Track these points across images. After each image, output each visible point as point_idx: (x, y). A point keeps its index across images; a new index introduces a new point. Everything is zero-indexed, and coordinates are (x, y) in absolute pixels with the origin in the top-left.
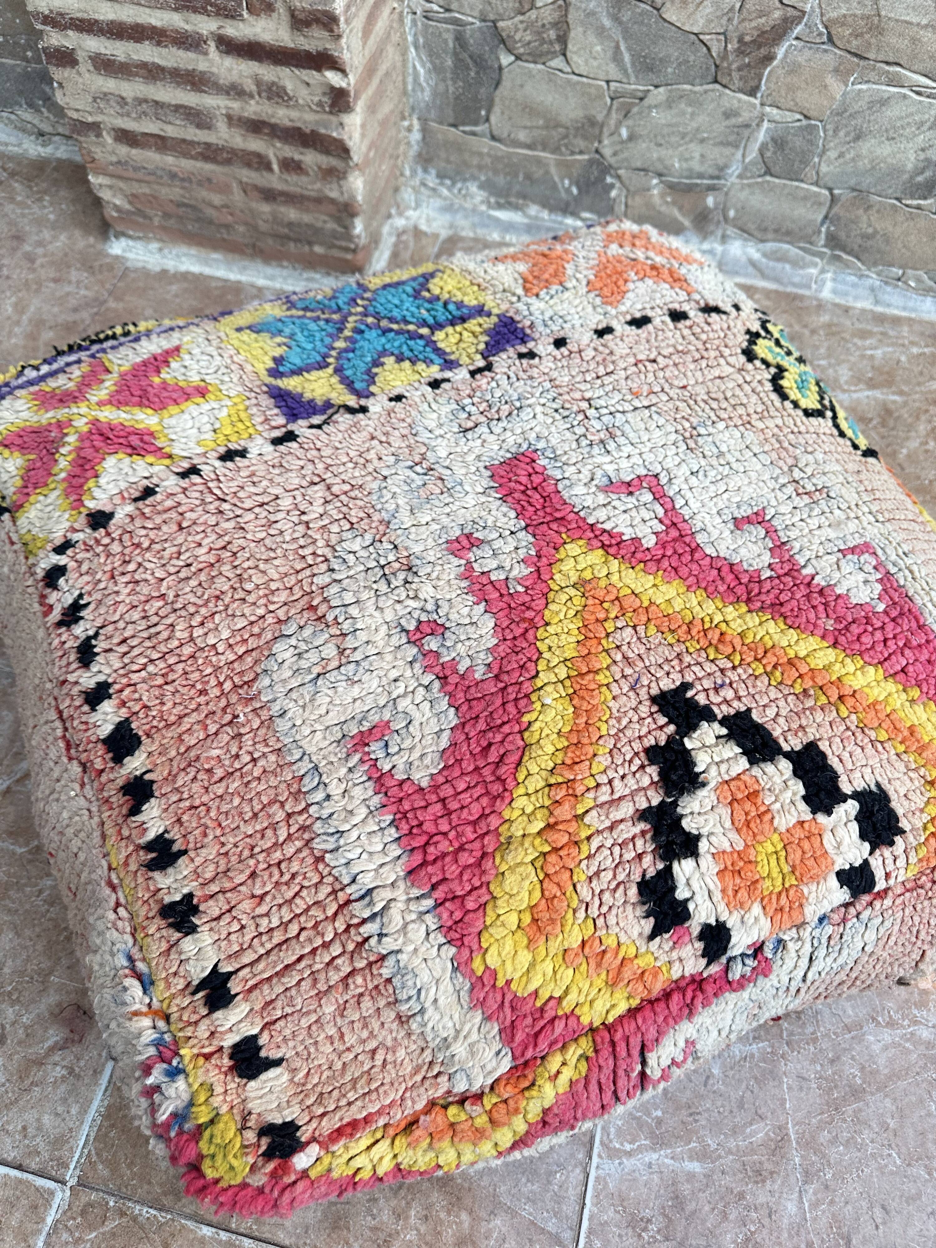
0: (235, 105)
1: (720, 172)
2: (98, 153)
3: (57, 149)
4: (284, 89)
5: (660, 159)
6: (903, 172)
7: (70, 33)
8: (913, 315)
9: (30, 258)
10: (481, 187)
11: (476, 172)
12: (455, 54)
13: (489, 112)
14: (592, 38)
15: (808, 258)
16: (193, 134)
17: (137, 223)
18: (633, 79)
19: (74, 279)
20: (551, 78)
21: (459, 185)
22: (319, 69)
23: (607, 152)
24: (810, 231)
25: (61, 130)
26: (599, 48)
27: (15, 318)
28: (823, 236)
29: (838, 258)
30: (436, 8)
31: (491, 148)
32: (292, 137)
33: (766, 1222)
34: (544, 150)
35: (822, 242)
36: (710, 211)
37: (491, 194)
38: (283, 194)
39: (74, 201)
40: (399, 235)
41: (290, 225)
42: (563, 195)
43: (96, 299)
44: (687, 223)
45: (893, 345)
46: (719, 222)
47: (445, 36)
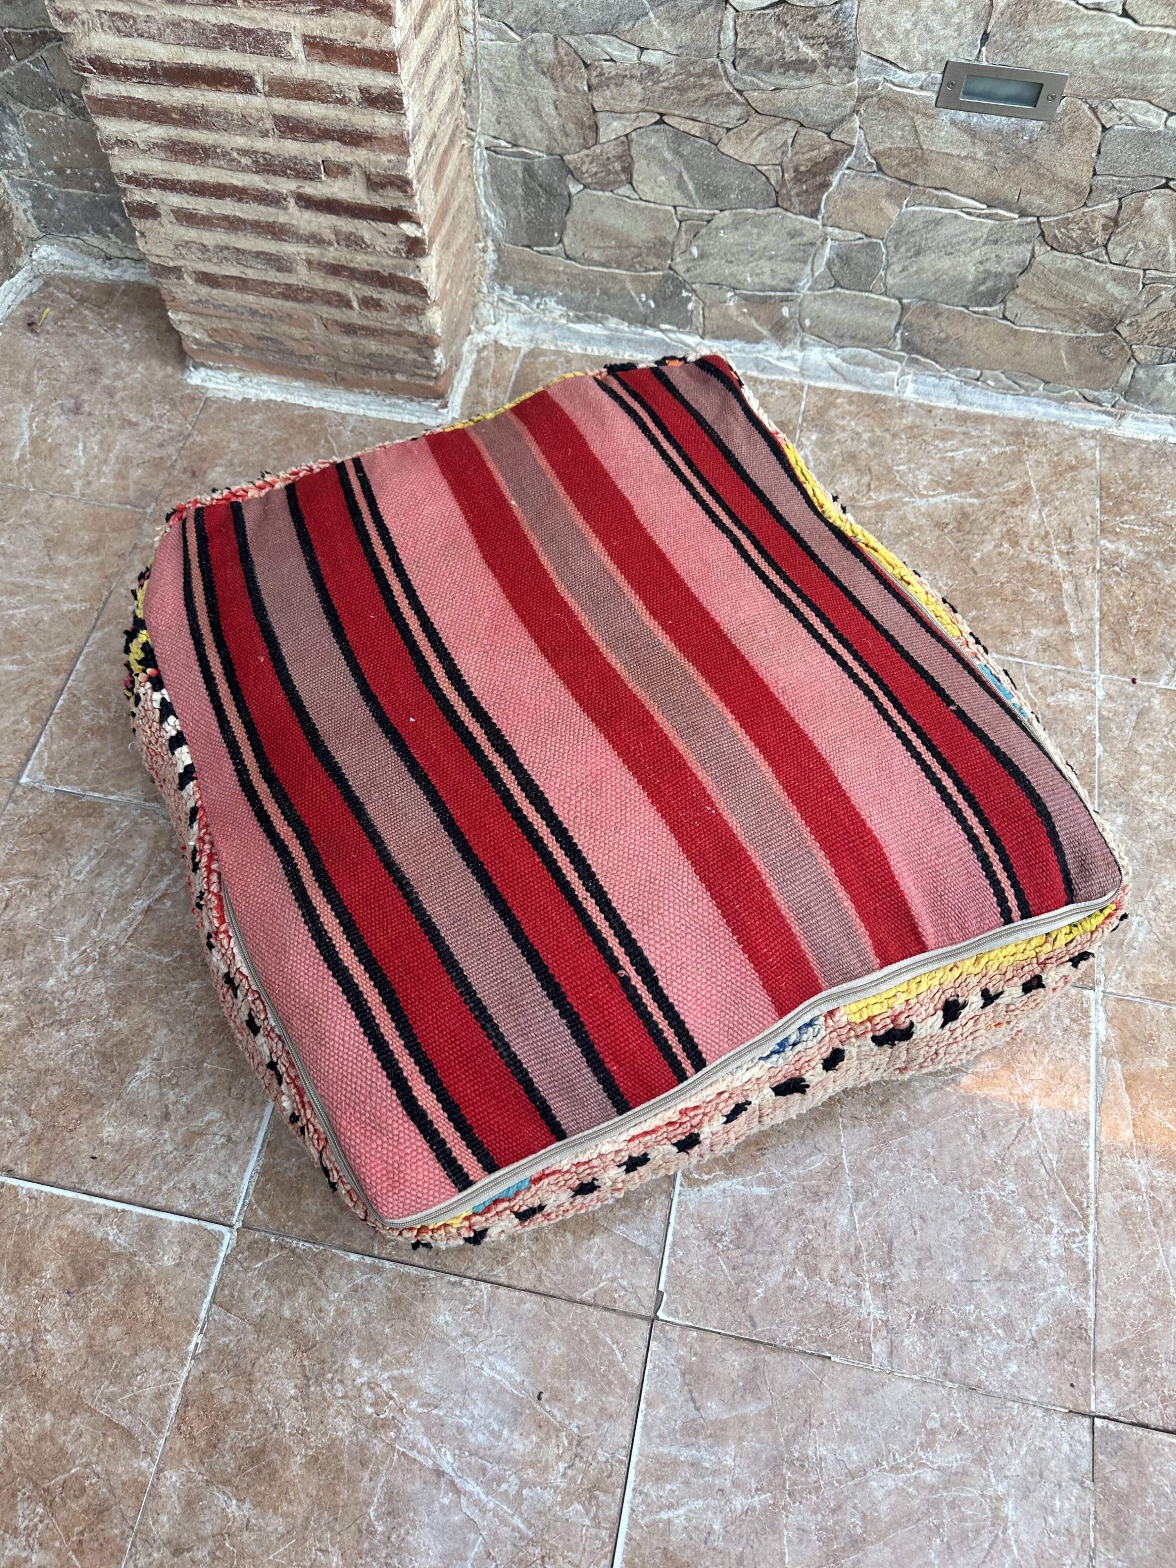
0: (315, 252)
1: (792, 285)
2: (179, 293)
3: (125, 271)
4: (362, 239)
5: (731, 274)
6: (966, 283)
7: (153, 190)
8: (997, 413)
9: (110, 392)
10: (558, 303)
11: (553, 288)
12: (525, 183)
13: (562, 234)
14: (655, 169)
15: (887, 361)
16: (273, 276)
17: (217, 355)
18: (698, 205)
19: (156, 413)
20: (619, 203)
21: (537, 301)
22: (395, 222)
23: (680, 269)
24: (885, 337)
25: (128, 254)
26: (663, 178)
27: (102, 456)
28: (899, 341)
29: (916, 361)
30: (503, 143)
31: (566, 266)
32: (371, 279)
33: (822, 1231)
34: (618, 268)
35: (899, 347)
36: (787, 320)
37: (569, 308)
38: (363, 328)
39: (147, 328)
40: (479, 352)
41: (371, 355)
42: (641, 308)
43: (181, 434)
44: (765, 332)
45: (973, 445)
46: (796, 331)
47: (514, 168)
